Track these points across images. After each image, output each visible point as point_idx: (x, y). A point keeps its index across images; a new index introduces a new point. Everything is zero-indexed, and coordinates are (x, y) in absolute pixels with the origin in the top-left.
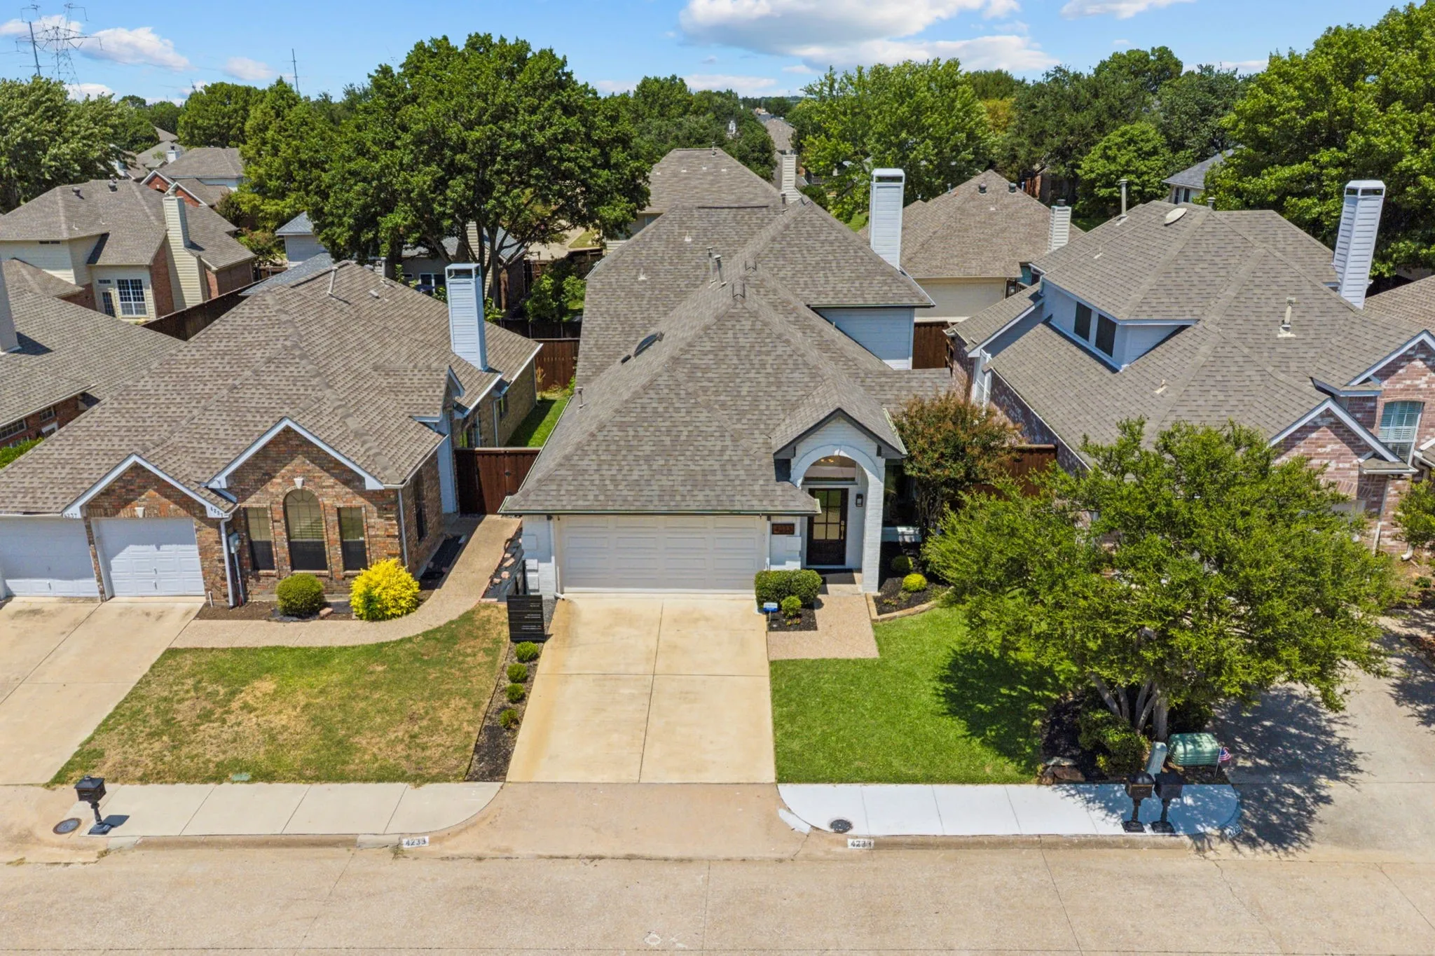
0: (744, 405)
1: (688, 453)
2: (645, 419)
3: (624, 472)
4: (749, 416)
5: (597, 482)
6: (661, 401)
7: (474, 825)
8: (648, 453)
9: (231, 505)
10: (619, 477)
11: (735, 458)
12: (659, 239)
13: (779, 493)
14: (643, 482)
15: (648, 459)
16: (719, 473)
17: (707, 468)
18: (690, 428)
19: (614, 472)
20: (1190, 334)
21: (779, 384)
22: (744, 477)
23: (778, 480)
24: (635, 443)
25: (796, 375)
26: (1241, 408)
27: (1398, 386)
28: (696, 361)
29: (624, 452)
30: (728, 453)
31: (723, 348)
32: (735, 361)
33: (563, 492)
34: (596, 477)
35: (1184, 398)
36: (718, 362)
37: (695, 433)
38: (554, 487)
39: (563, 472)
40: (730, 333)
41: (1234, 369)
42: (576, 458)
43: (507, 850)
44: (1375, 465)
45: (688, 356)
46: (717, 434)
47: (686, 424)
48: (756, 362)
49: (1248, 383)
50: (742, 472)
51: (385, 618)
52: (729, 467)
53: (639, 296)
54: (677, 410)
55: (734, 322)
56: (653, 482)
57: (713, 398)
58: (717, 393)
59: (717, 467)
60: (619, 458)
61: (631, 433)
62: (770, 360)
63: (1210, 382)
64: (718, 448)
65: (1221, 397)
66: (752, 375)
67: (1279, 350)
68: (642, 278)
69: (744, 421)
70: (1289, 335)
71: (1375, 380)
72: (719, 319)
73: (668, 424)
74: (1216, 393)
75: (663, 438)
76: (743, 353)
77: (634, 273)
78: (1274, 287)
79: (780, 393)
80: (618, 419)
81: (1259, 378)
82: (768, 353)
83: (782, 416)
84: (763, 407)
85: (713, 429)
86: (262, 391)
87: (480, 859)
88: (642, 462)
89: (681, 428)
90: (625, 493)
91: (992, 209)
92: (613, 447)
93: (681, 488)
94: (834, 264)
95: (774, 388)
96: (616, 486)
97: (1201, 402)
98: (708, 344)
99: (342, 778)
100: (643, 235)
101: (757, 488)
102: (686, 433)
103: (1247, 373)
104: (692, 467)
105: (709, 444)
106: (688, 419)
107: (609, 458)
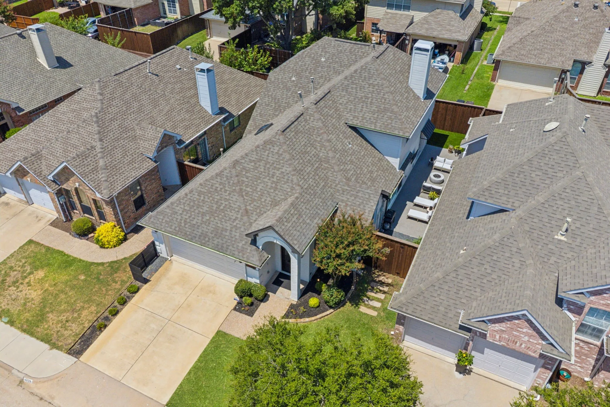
0: (256, 196)
1: (220, 216)
2: (210, 192)
3: (191, 219)
4: (255, 203)
5: (178, 220)
6: (221, 184)
7: (51, 380)
8: (204, 211)
9: (57, 186)
10: (188, 220)
11: (238, 226)
12: (310, 57)
13: (249, 251)
14: (196, 226)
15: (203, 214)
16: (228, 231)
17: (225, 227)
18: (227, 203)
19: (187, 217)
20: (504, 218)
21: (276, 189)
22: (237, 237)
23: (251, 244)
24: (201, 204)
25: (285, 186)
26: (497, 281)
27: (602, 302)
28: (245, 165)
29: (195, 208)
30: (237, 222)
31: (260, 160)
32: (262, 170)
33: (164, 221)
34: (179, 217)
35: (467, 265)
36: (256, 168)
37: (228, 206)
38: (162, 217)
39: (168, 211)
40: (266, 154)
41: (507, 255)
42: (176, 205)
43: (53, 398)
44: (548, 350)
45: (243, 161)
46: (237, 210)
47: (226, 200)
48: (271, 173)
49: (510, 266)
50: (238, 234)
51: (104, 248)
52: (234, 230)
53: (288, 90)
54: (226, 191)
55: (271, 146)
56: (200, 227)
57: (244, 188)
58: (247, 186)
59: (229, 228)
60: (192, 210)
61: (202, 198)
62: (278, 173)
63: (488, 259)
64: (234, 218)
65: (489, 271)
66: (266, 180)
67: (550, 246)
68: (294, 79)
69: (252, 205)
70: (563, 238)
71: (587, 295)
72: (265, 142)
73: (218, 197)
74: (488, 267)
75: (214, 205)
76: (268, 166)
77: (291, 75)
78: (573, 203)
79: (274, 194)
80: (199, 189)
81: (519, 265)
82: (278, 169)
83: (269, 208)
84: (263, 200)
85: (236, 206)
86: (77, 136)
87: (41, 399)
88: (200, 215)
89: (223, 202)
90: (187, 229)
91: (576, 20)
92: (192, 204)
93: (210, 235)
94: (369, 100)
95: (272, 191)
96: (185, 224)
97: (475, 270)
98: (255, 156)
99: (32, 334)
100: (304, 53)
101: (240, 245)
102: (224, 205)
103: (514, 260)
104: (219, 225)
105: (231, 214)
106: (228, 197)
107: (188, 209)
